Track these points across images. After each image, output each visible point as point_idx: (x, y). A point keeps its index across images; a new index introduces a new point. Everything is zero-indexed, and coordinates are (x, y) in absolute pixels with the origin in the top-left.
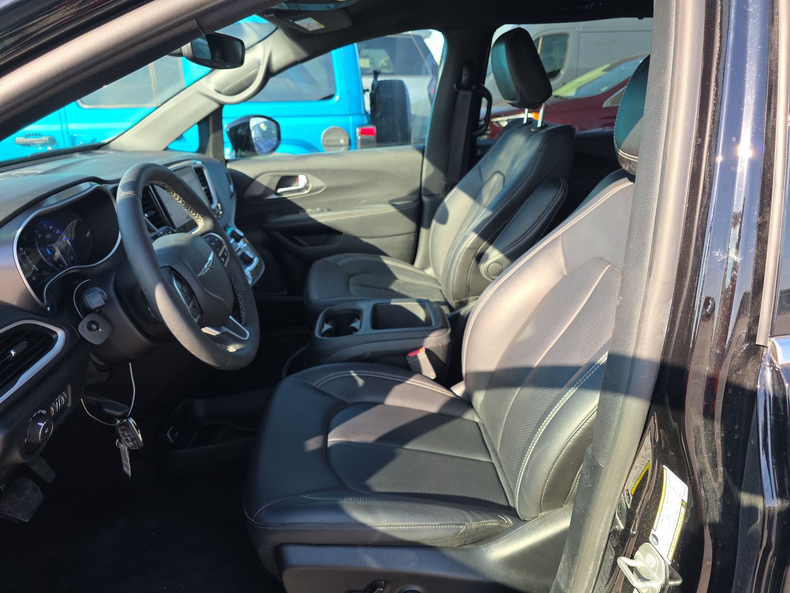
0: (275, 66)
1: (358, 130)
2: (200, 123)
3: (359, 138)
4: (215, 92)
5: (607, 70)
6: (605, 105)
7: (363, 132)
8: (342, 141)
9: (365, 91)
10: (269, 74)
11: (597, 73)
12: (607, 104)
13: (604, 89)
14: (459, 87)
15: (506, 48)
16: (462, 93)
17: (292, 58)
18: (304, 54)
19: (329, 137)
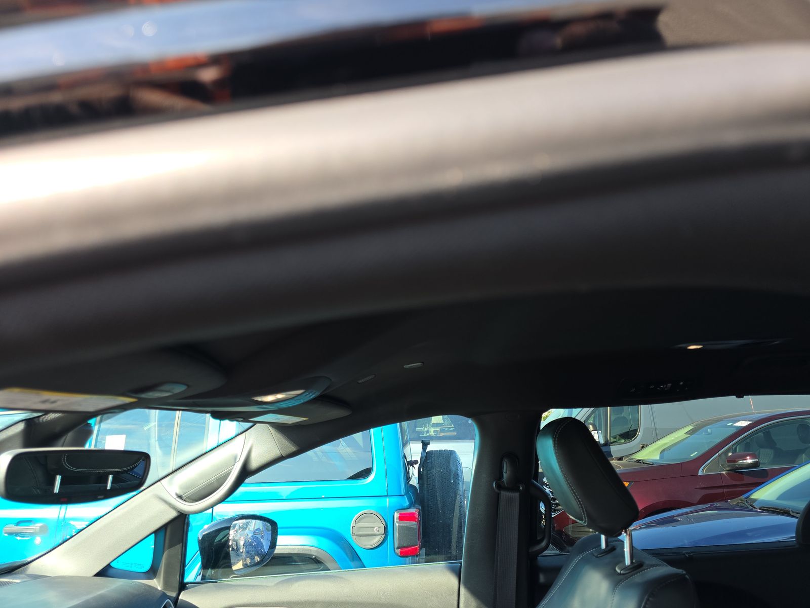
0: (254, 464)
1: (397, 515)
2: (156, 532)
3: (397, 525)
4: (175, 497)
5: (691, 432)
6: (700, 473)
7: (402, 518)
8: (376, 530)
9: (412, 463)
10: (246, 473)
11: (680, 435)
12: (702, 471)
13: (694, 455)
14: (500, 487)
15: (554, 444)
16: (505, 494)
17: (275, 452)
18: (292, 448)
19: (359, 525)
